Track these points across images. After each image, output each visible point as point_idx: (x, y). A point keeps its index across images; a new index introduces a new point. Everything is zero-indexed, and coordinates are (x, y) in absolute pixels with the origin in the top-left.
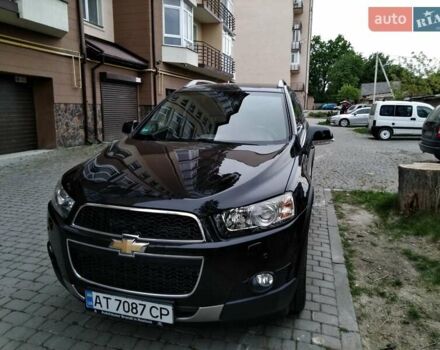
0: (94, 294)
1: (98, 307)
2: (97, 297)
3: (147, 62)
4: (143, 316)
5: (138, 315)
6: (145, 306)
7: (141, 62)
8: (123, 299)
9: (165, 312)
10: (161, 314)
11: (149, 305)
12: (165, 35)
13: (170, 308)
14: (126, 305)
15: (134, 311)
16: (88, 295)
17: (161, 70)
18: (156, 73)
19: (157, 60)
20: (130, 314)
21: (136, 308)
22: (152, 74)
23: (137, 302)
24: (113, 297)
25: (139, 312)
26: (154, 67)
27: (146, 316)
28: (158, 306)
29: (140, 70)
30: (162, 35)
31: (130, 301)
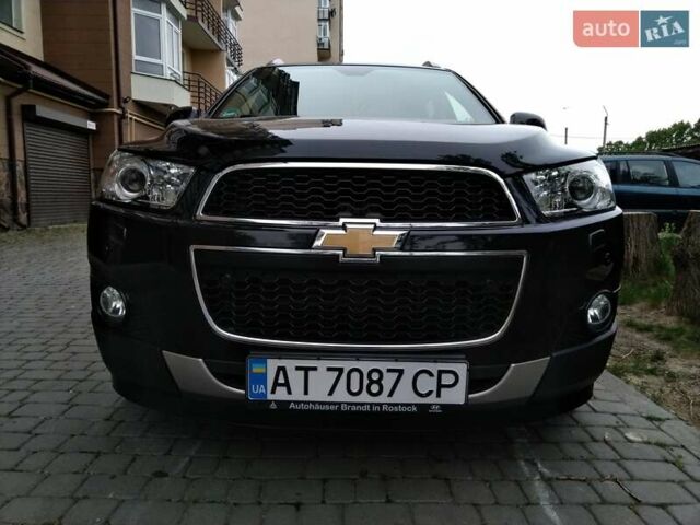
0: (273, 365)
1: (281, 394)
2: (281, 369)
3: (108, 97)
4: (396, 399)
5: (383, 398)
6: (401, 372)
7: (96, 97)
8: (347, 365)
9: (448, 379)
10: (440, 386)
11: (410, 368)
12: (136, 57)
13: (461, 369)
14: (355, 377)
15: (375, 388)
16: (257, 369)
17: (131, 112)
18: (123, 117)
19: (124, 96)
20: (364, 397)
21: (379, 382)
22: (116, 118)
23: (383, 366)
24: (322, 365)
25: (386, 391)
26: (120, 107)
27: (405, 395)
28: (434, 367)
29: (95, 109)
30: (131, 56)
31: (366, 366)
